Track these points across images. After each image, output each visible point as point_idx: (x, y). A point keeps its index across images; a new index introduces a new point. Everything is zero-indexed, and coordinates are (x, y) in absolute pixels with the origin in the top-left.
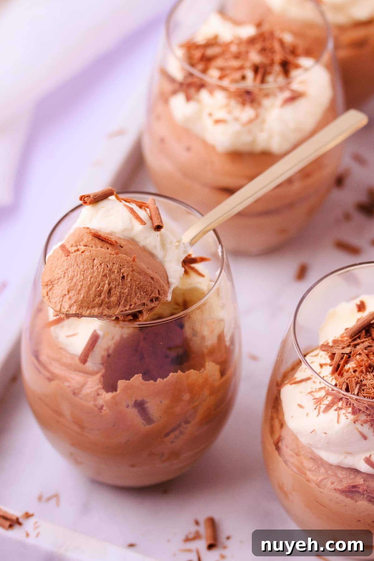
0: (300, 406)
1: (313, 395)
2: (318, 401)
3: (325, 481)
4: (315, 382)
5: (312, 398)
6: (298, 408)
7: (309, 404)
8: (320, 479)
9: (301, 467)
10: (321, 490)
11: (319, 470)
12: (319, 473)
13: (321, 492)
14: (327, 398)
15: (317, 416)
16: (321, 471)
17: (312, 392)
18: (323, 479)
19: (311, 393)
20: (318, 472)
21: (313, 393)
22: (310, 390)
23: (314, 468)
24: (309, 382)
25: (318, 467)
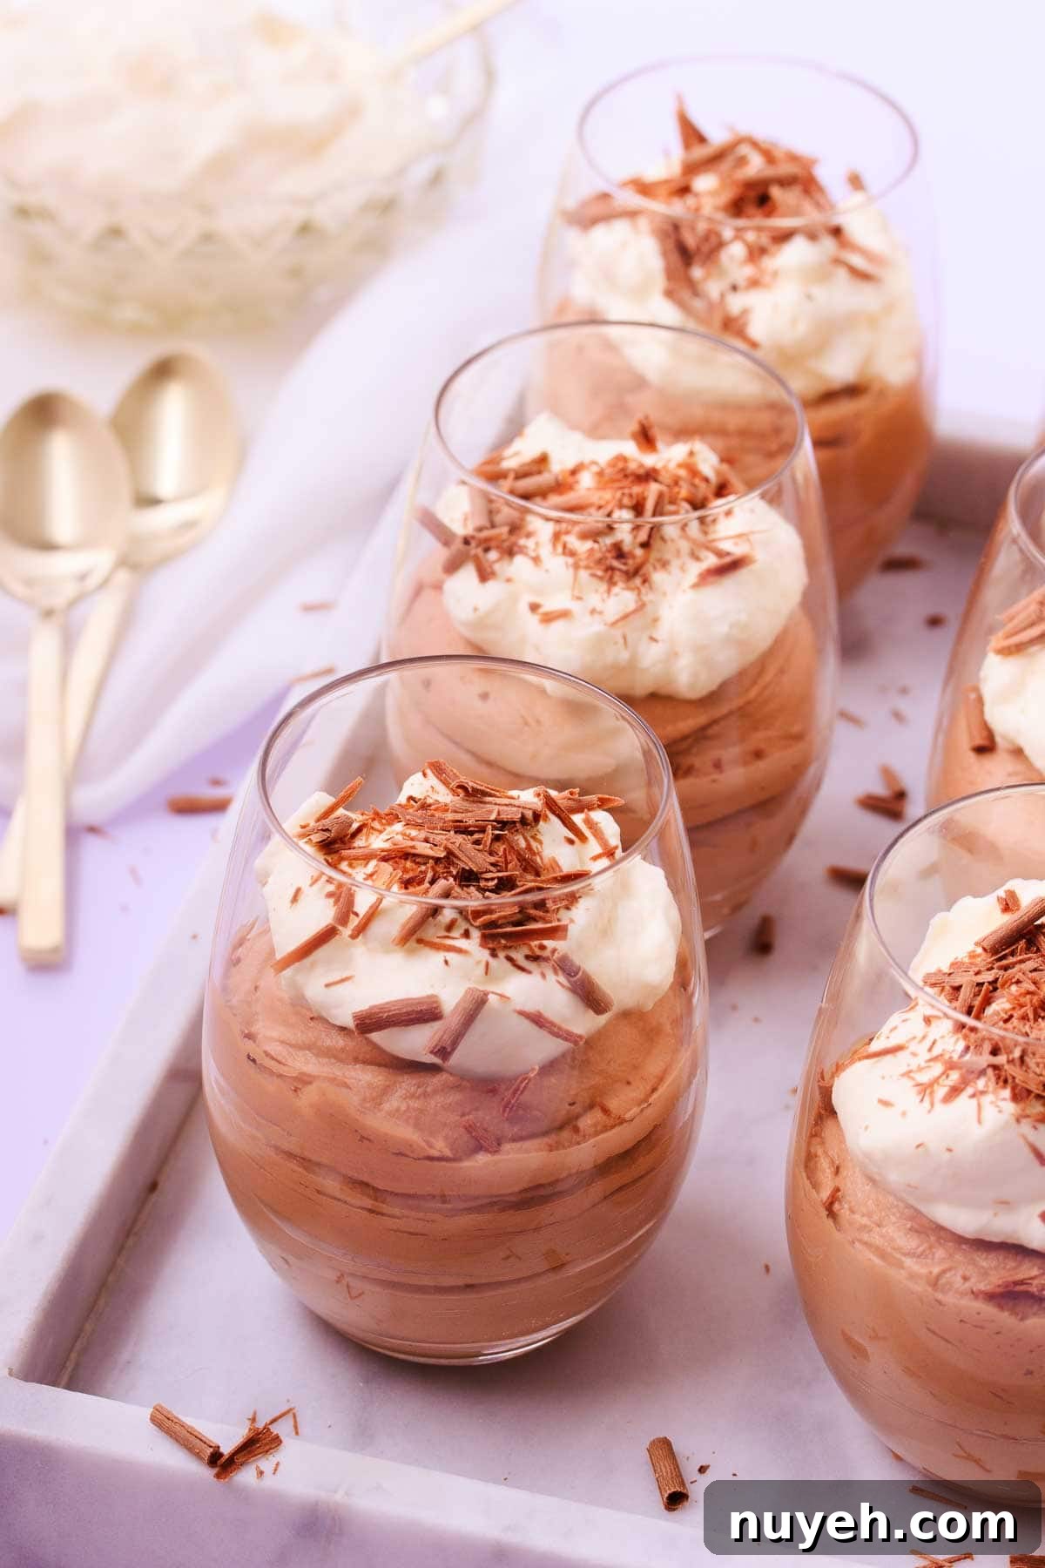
0: (885, 1103)
1: (913, 1079)
2: (925, 1089)
3: (948, 1275)
4: (914, 1054)
5: (912, 1083)
6: (880, 1107)
7: (905, 1095)
8: (936, 1270)
9: (889, 1250)
10: (940, 1296)
11: (933, 1254)
12: (933, 1259)
13: (940, 1303)
14: (947, 1077)
15: (929, 1112)
16: (937, 1256)
17: (910, 1071)
18: (944, 1272)
19: (908, 1074)
20: (930, 1256)
21: (912, 1075)
22: (904, 1069)
23: (921, 1249)
24: (900, 1054)
25: (931, 1247)
